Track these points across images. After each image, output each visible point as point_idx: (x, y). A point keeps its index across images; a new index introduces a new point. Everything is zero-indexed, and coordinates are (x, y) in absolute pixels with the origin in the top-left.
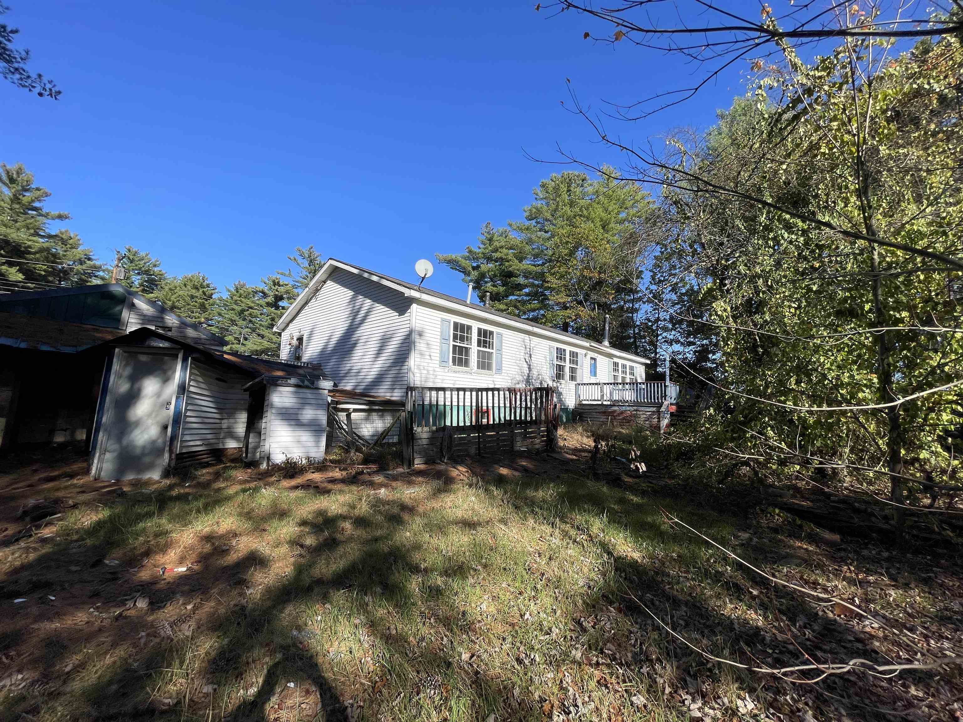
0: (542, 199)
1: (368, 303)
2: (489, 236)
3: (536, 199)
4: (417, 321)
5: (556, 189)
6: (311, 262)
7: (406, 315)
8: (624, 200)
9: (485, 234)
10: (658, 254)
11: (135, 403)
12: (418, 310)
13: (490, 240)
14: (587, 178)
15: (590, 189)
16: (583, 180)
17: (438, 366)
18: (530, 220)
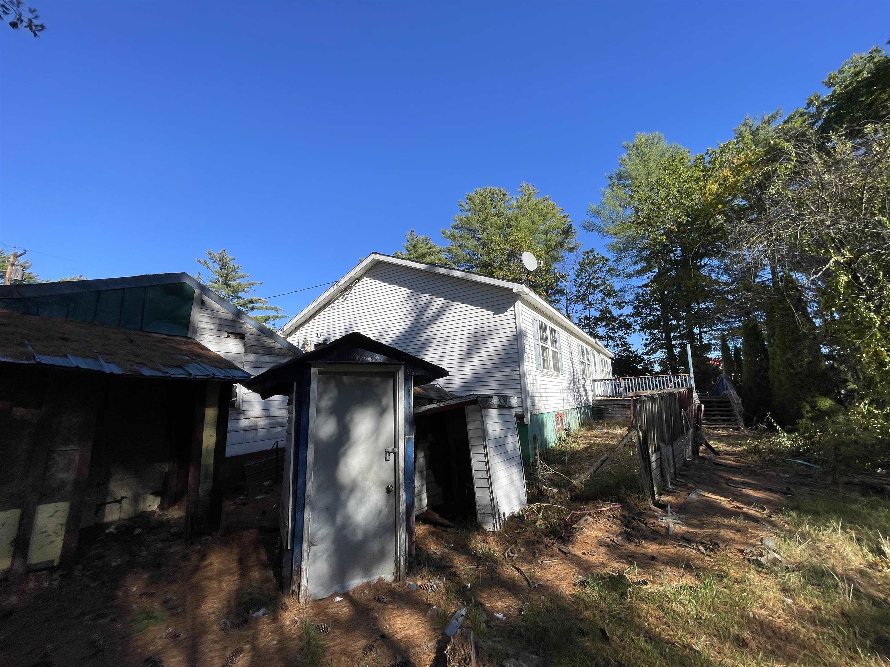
0: (467, 211)
1: (439, 302)
2: (413, 243)
3: (461, 210)
4: (524, 321)
5: (482, 202)
6: (223, 266)
7: (506, 313)
8: (547, 214)
9: (411, 241)
10: (581, 260)
11: (344, 454)
12: (523, 309)
13: (415, 246)
14: (507, 193)
15: (514, 202)
16: (504, 195)
17: (535, 369)
18: (456, 229)
